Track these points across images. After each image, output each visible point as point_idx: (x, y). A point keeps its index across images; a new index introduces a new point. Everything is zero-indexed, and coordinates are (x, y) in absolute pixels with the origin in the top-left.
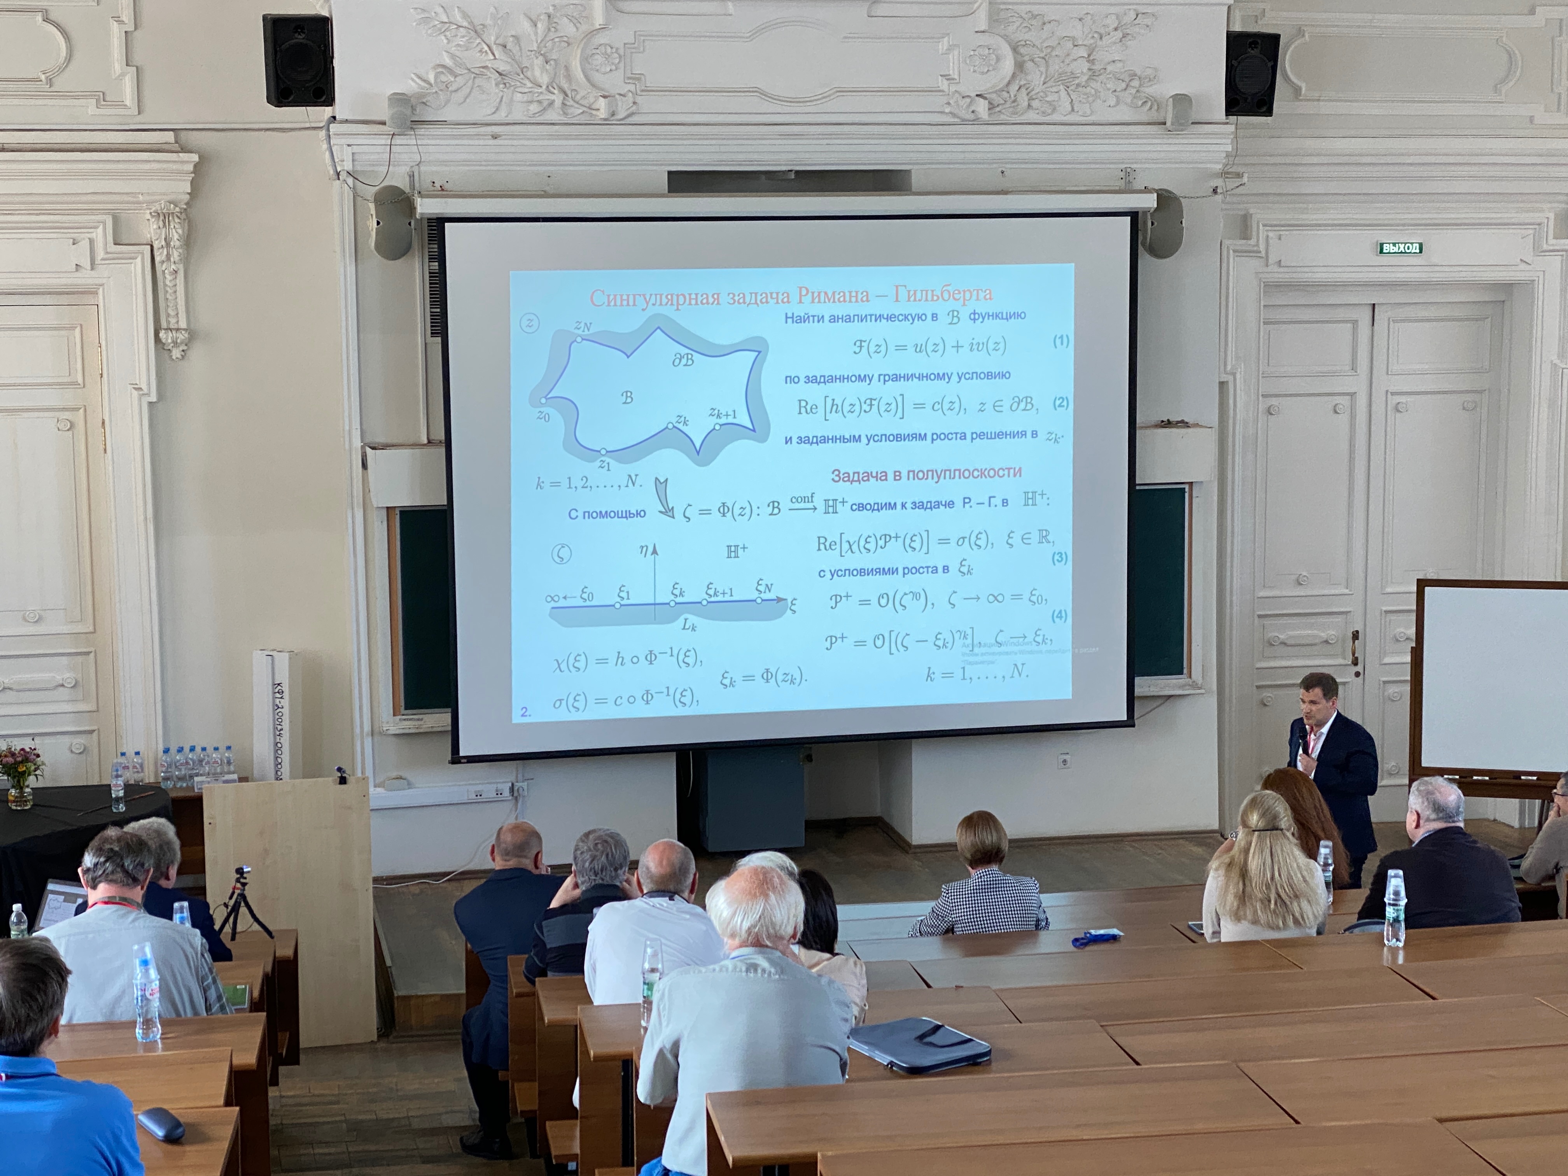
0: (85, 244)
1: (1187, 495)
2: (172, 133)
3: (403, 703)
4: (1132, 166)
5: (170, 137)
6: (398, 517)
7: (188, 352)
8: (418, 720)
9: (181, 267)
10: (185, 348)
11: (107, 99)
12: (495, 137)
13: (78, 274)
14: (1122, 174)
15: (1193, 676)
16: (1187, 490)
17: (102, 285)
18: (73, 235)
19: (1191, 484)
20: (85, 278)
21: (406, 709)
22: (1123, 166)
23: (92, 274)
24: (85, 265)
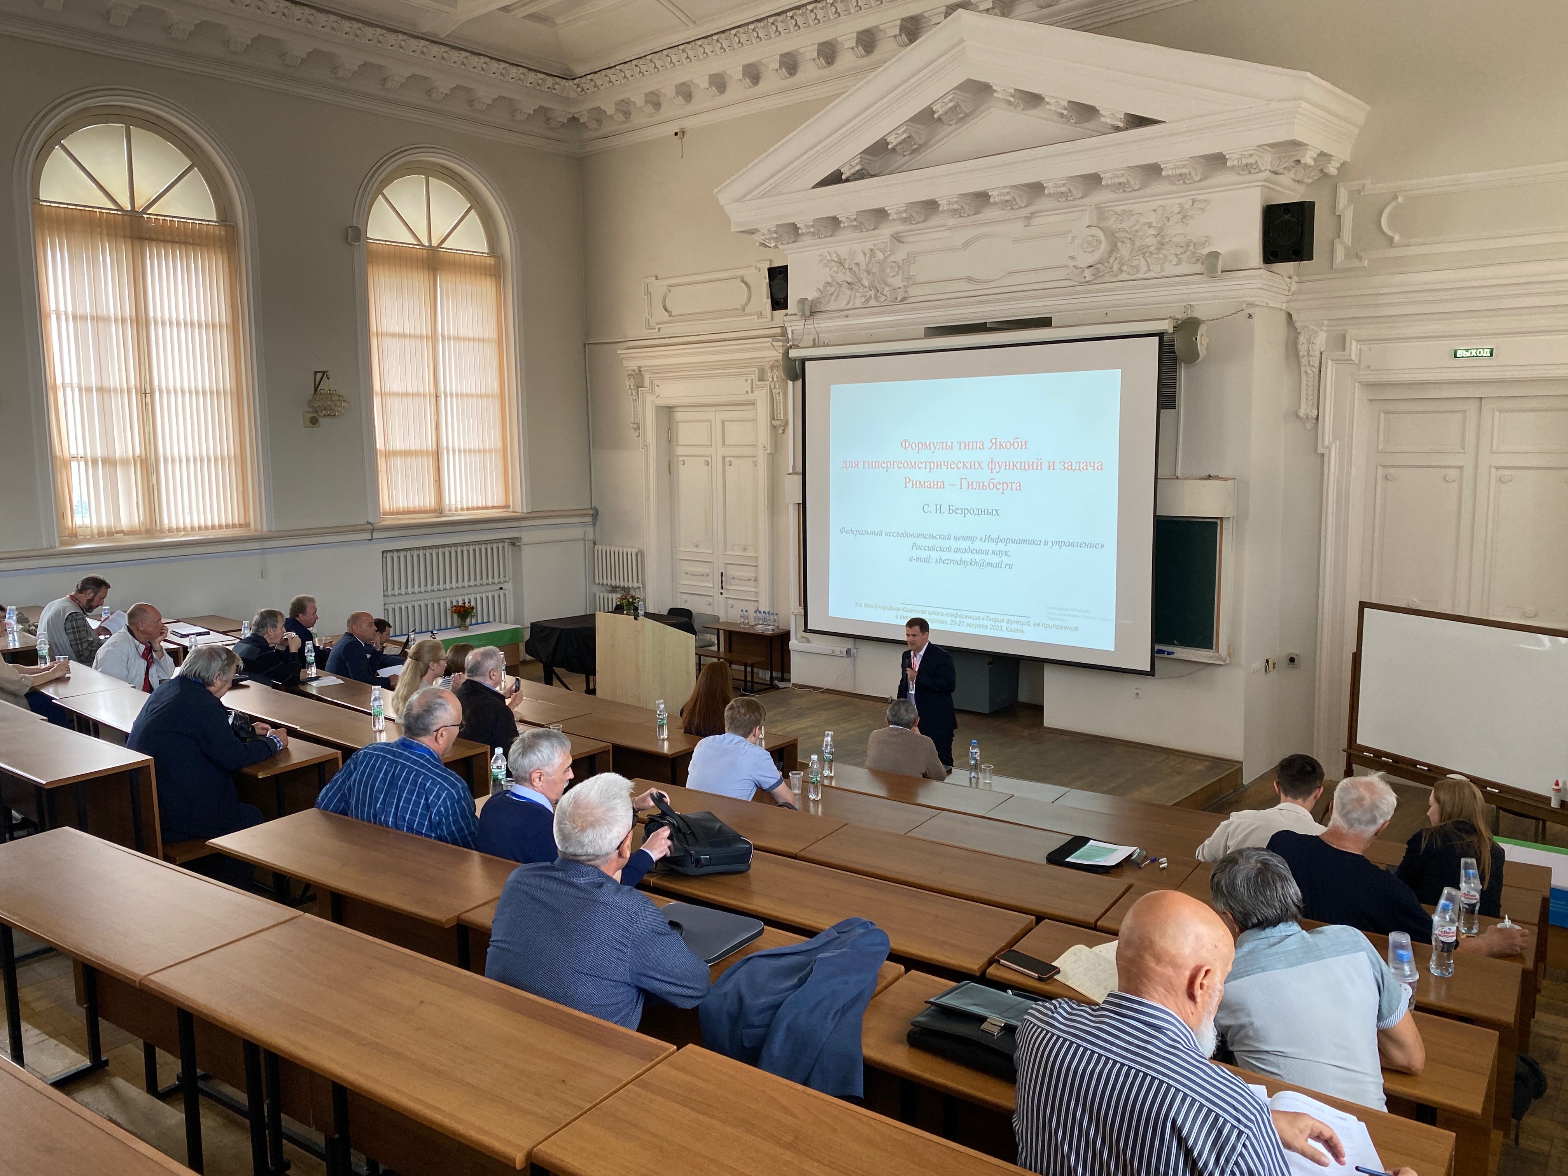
0: (749, 381)
1: (1219, 527)
2: (777, 327)
4: (1191, 303)
5: (776, 329)
7: (785, 430)
10: (783, 428)
11: (763, 314)
12: (847, 317)
13: (747, 395)
14: (1183, 309)
15: (1219, 651)
16: (1219, 523)
17: (756, 400)
18: (746, 378)
19: (1221, 519)
20: (751, 397)
22: (1185, 304)
23: (752, 395)
24: (749, 391)
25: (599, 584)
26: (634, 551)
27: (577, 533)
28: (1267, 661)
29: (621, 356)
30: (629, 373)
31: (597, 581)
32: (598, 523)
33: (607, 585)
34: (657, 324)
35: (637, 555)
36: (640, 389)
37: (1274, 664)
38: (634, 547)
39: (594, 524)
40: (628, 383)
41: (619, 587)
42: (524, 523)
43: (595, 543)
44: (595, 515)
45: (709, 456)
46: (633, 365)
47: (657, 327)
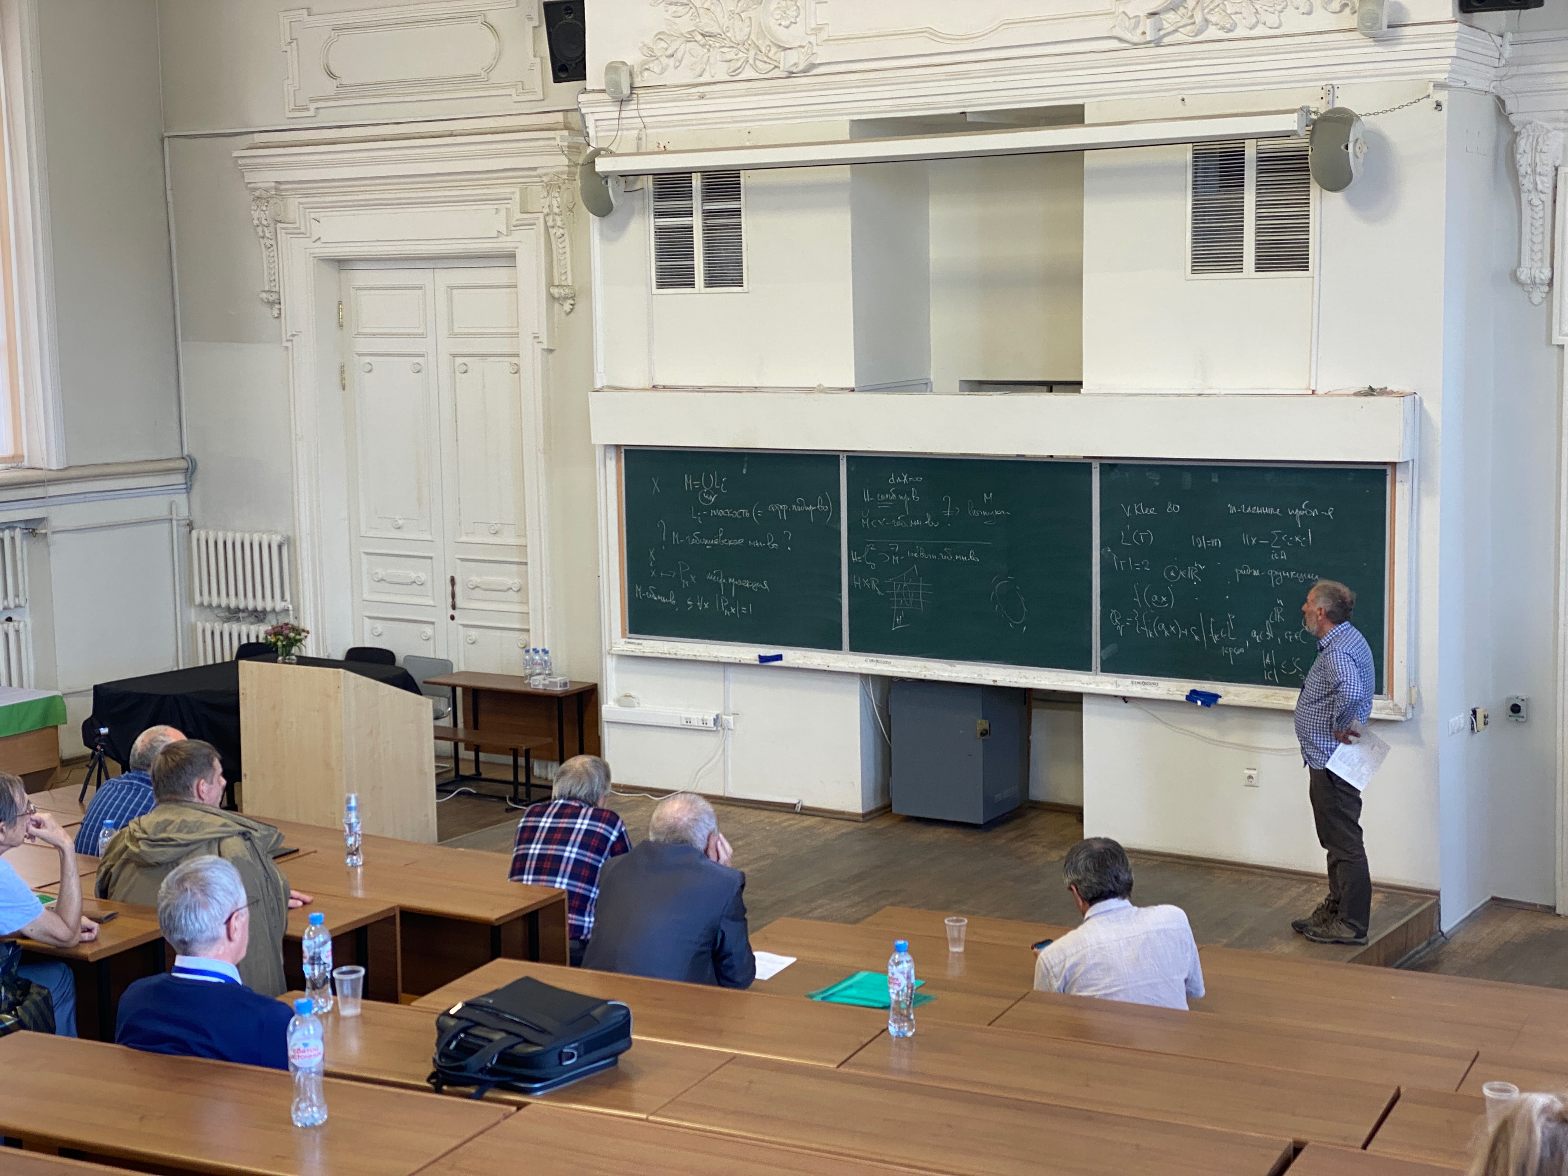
0: (503, 213)
1: (1389, 479)
2: (561, 113)
3: (627, 629)
4: (1334, 82)
5: (560, 117)
6: (623, 455)
7: (576, 306)
8: (638, 644)
9: (565, 232)
10: (572, 302)
11: (526, 87)
12: (702, 97)
13: (499, 240)
14: (1322, 93)
15: (1395, 698)
16: (1389, 472)
17: (517, 248)
18: (496, 207)
19: (1394, 464)
20: (504, 244)
21: (630, 632)
22: (1323, 83)
23: (509, 239)
24: (504, 231)
25: (202, 605)
26: (276, 539)
27: (157, 506)
28: (1474, 712)
29: (240, 162)
30: (257, 193)
31: (198, 599)
32: (196, 488)
33: (219, 606)
34: (312, 100)
35: (280, 547)
36: (279, 225)
37: (1485, 717)
38: (276, 532)
39: (188, 489)
40: (256, 215)
41: (245, 610)
42: (52, 490)
43: (191, 526)
44: (190, 470)
45: (423, 356)
46: (265, 179)
47: (313, 106)
